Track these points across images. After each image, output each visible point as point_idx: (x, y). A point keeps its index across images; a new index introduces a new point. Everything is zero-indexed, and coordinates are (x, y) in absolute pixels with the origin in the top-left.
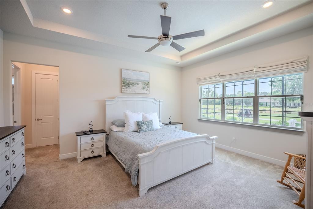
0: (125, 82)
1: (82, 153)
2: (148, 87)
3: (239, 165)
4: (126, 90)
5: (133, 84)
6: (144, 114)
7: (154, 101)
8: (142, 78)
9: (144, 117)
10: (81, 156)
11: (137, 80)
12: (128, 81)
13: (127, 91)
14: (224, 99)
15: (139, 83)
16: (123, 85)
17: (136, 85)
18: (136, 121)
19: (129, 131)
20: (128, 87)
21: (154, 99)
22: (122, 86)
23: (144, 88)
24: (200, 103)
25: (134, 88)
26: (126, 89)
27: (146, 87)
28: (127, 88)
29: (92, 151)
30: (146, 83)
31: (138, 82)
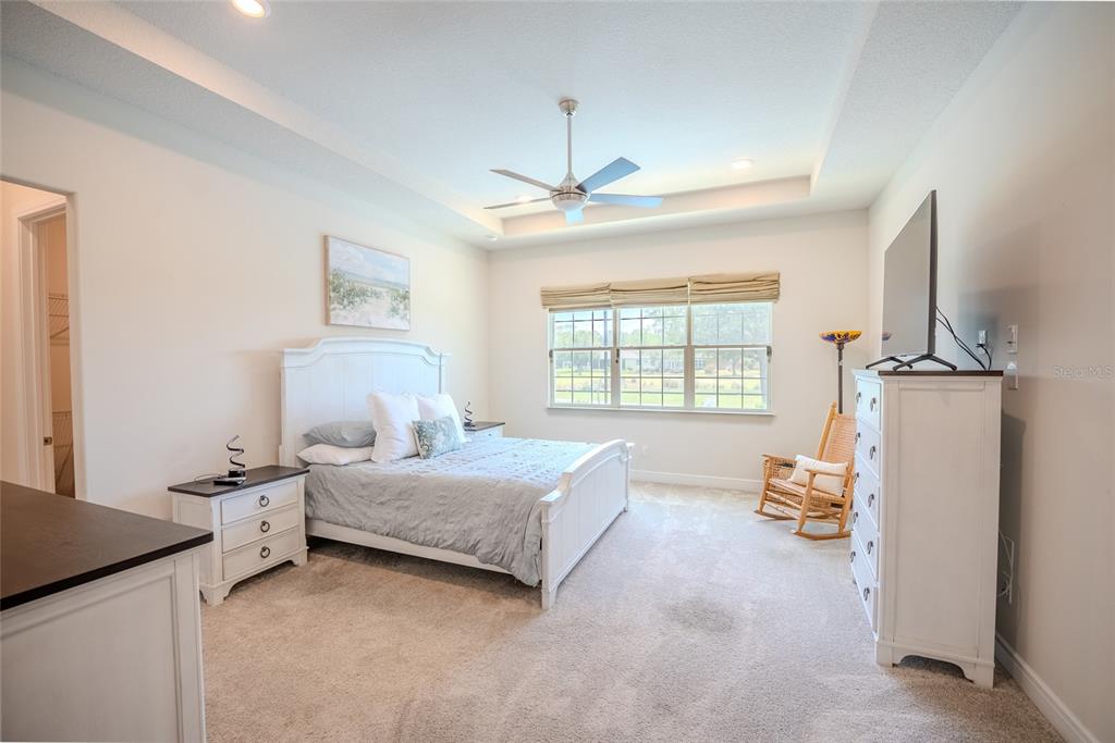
0: (340, 285)
1: (227, 562)
2: (406, 308)
3: (677, 503)
4: (340, 314)
5: (363, 293)
6: (422, 398)
7: (427, 357)
8: (390, 277)
9: (424, 408)
10: (227, 577)
11: (376, 279)
12: (347, 284)
13: (345, 317)
14: (618, 350)
15: (381, 293)
16: (332, 294)
17: (373, 300)
18: (414, 423)
19: (394, 457)
20: (350, 302)
21: (428, 349)
22: (327, 300)
23: (394, 310)
24: (552, 361)
25: (366, 307)
26: (343, 313)
27: (402, 306)
28: (344, 307)
29: (264, 549)
30: (401, 292)
31: (378, 289)
